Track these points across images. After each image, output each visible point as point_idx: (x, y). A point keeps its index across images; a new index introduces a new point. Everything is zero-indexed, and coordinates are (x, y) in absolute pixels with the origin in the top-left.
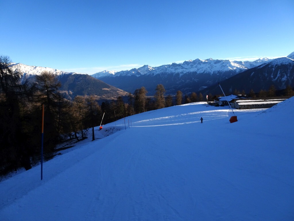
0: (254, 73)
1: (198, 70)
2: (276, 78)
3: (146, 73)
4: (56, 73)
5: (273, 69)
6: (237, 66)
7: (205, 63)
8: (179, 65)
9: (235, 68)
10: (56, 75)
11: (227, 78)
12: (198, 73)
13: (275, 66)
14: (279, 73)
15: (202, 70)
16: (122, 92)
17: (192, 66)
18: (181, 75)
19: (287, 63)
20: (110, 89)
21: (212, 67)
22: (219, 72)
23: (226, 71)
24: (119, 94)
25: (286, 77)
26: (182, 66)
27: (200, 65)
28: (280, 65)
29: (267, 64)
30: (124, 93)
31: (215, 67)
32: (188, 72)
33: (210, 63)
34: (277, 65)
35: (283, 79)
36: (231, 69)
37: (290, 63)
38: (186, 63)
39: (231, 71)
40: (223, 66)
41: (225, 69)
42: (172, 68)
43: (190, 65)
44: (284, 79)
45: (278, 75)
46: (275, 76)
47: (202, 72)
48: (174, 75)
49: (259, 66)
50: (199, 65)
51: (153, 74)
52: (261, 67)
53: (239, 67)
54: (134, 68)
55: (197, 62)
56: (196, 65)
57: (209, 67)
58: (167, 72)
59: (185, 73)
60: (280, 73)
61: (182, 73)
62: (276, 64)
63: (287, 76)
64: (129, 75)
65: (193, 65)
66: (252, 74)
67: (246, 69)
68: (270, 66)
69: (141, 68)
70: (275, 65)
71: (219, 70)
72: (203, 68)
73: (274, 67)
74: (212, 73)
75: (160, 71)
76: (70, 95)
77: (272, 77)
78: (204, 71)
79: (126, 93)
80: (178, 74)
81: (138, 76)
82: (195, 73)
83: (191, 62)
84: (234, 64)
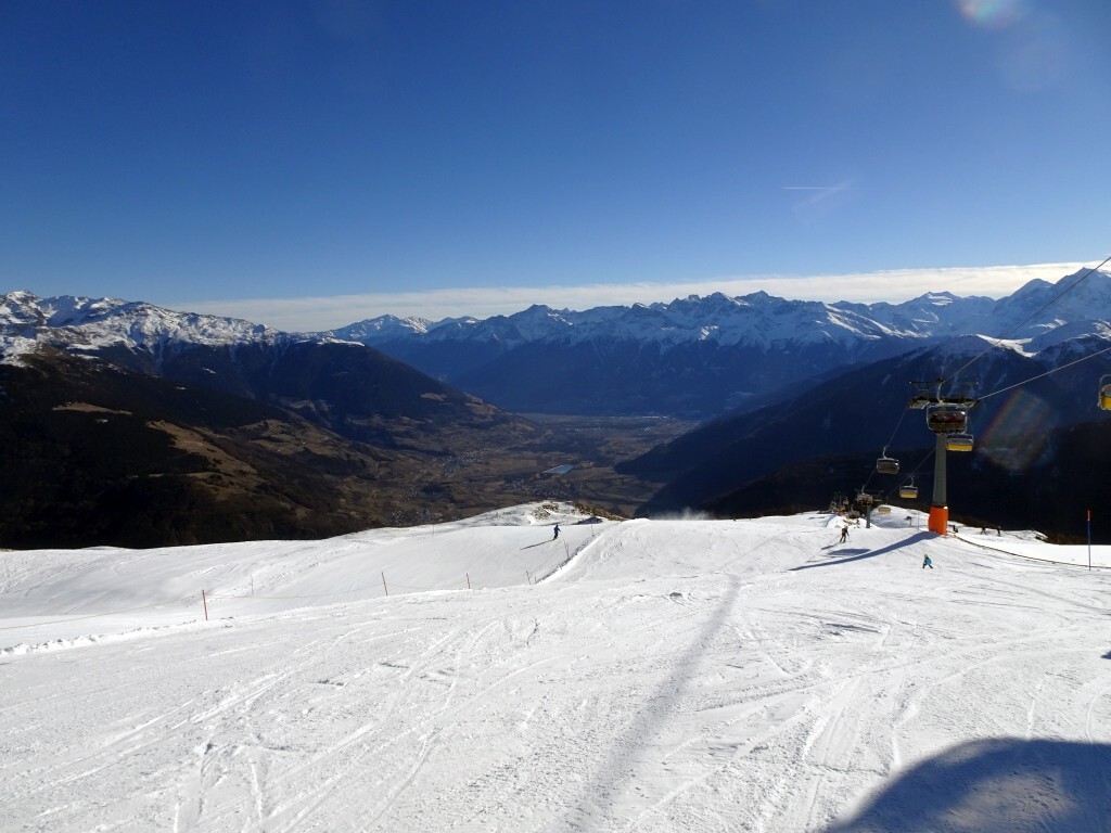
0: (889, 376)
1: (722, 333)
3: (539, 334)
4: (264, 337)
5: (943, 368)
7: (743, 309)
8: (656, 311)
10: (265, 344)
12: (721, 343)
13: (949, 358)
15: (735, 334)
16: (479, 404)
17: (699, 317)
18: (664, 349)
19: (978, 355)
20: (444, 396)
21: (768, 325)
22: (789, 344)
23: (812, 343)
24: (474, 414)
26: (665, 318)
27: (729, 316)
30: (488, 409)
31: (779, 325)
32: (690, 341)
33: (761, 312)
34: (952, 356)
36: (830, 335)
38: (678, 304)
39: (825, 345)
40: (804, 323)
41: (811, 337)
42: (634, 322)
43: (692, 313)
47: (734, 341)
48: (641, 347)
49: (905, 355)
50: (724, 317)
51: (568, 341)
52: (913, 357)
53: (855, 332)
54: (495, 315)
55: (716, 305)
56: (712, 315)
57: (756, 326)
58: (613, 335)
59: (677, 341)
61: (668, 340)
62: (949, 353)
64: (480, 338)
65: (703, 316)
66: (885, 380)
67: (876, 341)
68: (934, 359)
69: (521, 313)
71: (789, 338)
72: (736, 327)
73: (944, 361)
74: (768, 346)
75: (591, 329)
76: (323, 413)
78: (742, 339)
79: (494, 410)
80: (655, 345)
81: (511, 343)
82: (711, 342)
83: (695, 304)
84: (839, 319)
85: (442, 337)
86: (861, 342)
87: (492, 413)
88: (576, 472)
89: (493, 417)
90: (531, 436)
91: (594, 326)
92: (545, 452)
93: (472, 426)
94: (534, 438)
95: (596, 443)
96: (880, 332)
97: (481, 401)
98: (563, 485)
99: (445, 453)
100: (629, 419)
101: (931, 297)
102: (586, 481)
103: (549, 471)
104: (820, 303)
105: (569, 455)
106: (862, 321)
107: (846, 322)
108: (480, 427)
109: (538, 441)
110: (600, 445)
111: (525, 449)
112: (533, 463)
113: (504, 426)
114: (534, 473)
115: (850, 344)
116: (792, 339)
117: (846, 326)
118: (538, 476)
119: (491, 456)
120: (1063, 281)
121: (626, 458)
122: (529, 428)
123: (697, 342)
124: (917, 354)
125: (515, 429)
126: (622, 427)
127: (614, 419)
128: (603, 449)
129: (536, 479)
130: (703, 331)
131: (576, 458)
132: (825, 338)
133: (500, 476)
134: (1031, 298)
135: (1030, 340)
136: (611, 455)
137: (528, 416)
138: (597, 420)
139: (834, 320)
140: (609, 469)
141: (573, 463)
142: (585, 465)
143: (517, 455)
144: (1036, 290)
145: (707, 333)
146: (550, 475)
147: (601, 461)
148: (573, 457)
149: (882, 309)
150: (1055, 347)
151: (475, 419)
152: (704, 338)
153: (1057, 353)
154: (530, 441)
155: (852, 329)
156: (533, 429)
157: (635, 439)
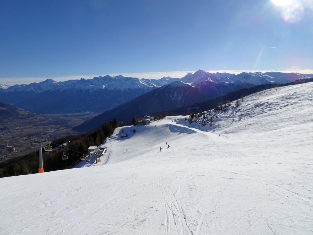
0: (157, 93)
1: (109, 87)
2: (174, 98)
3: (49, 88)
5: (172, 90)
7: (115, 80)
8: (89, 81)
12: (109, 89)
15: (113, 87)
16: (22, 111)
18: (91, 91)
19: (181, 86)
20: (7, 108)
21: (123, 84)
22: (129, 89)
23: (135, 89)
24: (20, 114)
25: (180, 97)
26: (91, 82)
27: (111, 82)
28: (176, 87)
29: (167, 86)
30: (26, 112)
31: (126, 84)
32: (99, 89)
33: (120, 80)
34: (174, 87)
37: (183, 86)
38: (95, 78)
39: (139, 89)
40: (133, 83)
41: (135, 87)
42: (81, 84)
43: (100, 81)
44: (179, 99)
45: (175, 95)
46: (173, 96)
47: (113, 89)
48: (84, 91)
50: (109, 82)
51: (59, 90)
52: (163, 88)
54: (33, 82)
55: (107, 79)
56: (106, 82)
57: (119, 84)
58: (75, 88)
59: (95, 89)
61: (92, 89)
64: (27, 90)
65: (103, 82)
66: (156, 94)
67: (152, 88)
68: (169, 88)
69: (43, 82)
71: (129, 88)
72: (113, 85)
73: (172, 88)
74: (123, 90)
75: (67, 87)
77: (171, 96)
78: (115, 88)
79: (28, 113)
80: (88, 91)
81: (39, 92)
82: (106, 89)
83: (101, 78)
84: (142, 82)
85: (13, 90)
86: (148, 88)
87: (27, 113)
88: (57, 131)
89: (27, 115)
90: (43, 121)
91: (68, 85)
92: (47, 125)
93: (18, 118)
94: (44, 121)
95: (67, 121)
96: (153, 86)
97: (23, 110)
98: (51, 136)
99: (5, 129)
100: (80, 114)
101: (165, 78)
102: (60, 134)
103: (47, 132)
104: (137, 78)
105: (56, 126)
106: (149, 83)
107: (144, 83)
108: (21, 119)
109: (45, 122)
110: (69, 122)
111: (39, 125)
112: (42, 130)
113: (32, 118)
114: (41, 133)
115: (146, 89)
116: (130, 88)
117: (144, 84)
118: (42, 134)
119: (25, 128)
120: (195, 73)
121: (77, 125)
122: (42, 118)
123: (102, 89)
125: (36, 119)
126: (77, 116)
127: (75, 114)
128: (69, 123)
129: (41, 135)
130: (103, 86)
131: (59, 127)
132: (139, 87)
133: (26, 135)
135: (192, 83)
136: (72, 125)
137: (44, 114)
138: (69, 114)
139: (141, 82)
140: (70, 129)
141: (57, 128)
142: (61, 129)
143: (36, 127)
144: (190, 75)
145: (104, 86)
146: (47, 133)
147: (67, 127)
148: (57, 126)
149: (153, 81)
150: (199, 84)
151: (20, 116)
152: (103, 88)
153: (200, 85)
154: (42, 122)
155: (146, 85)
156: (44, 118)
157: (81, 119)
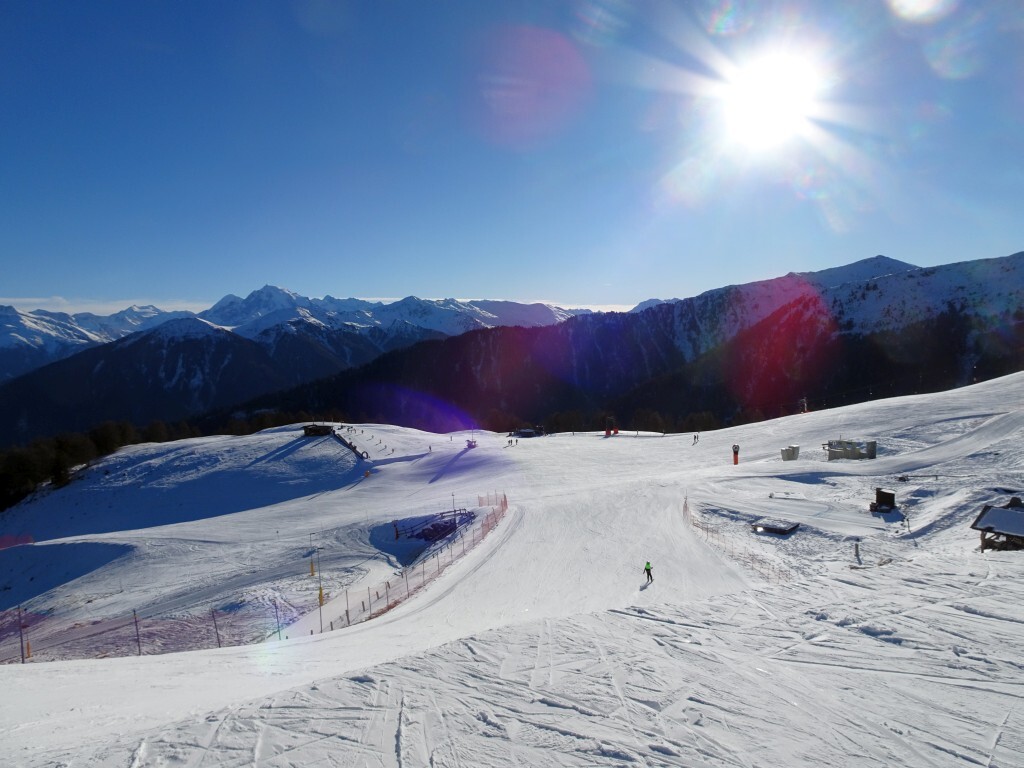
0: (102, 362)
2: (174, 380)
5: (164, 351)
6: (49, 332)
9: (39, 340)
11: (8, 374)
13: (169, 342)
14: (180, 364)
19: (200, 336)
25: (199, 375)
28: (182, 340)
29: (142, 335)
34: (172, 339)
35: (192, 381)
36: (25, 340)
37: (208, 336)
39: (20, 351)
44: (196, 381)
45: (180, 370)
46: (171, 373)
53: (57, 337)
60: (183, 364)
62: (170, 336)
63: (203, 373)
66: (98, 367)
67: (83, 345)
68: (152, 342)
70: (166, 340)
73: (166, 345)
77: (162, 375)
84: (35, 323)
86: (64, 346)
96: (84, 337)
101: (136, 310)
106: (65, 326)
107: (44, 327)
115: (51, 348)
117: (45, 330)
120: (252, 295)
124: (132, 340)
132: (19, 343)
134: (227, 310)
139: (29, 324)
144: (232, 303)
149: (87, 319)
150: (270, 329)
153: (273, 335)
155: (53, 333)
